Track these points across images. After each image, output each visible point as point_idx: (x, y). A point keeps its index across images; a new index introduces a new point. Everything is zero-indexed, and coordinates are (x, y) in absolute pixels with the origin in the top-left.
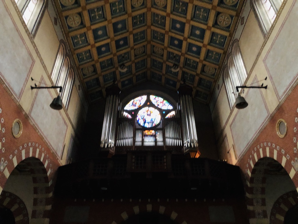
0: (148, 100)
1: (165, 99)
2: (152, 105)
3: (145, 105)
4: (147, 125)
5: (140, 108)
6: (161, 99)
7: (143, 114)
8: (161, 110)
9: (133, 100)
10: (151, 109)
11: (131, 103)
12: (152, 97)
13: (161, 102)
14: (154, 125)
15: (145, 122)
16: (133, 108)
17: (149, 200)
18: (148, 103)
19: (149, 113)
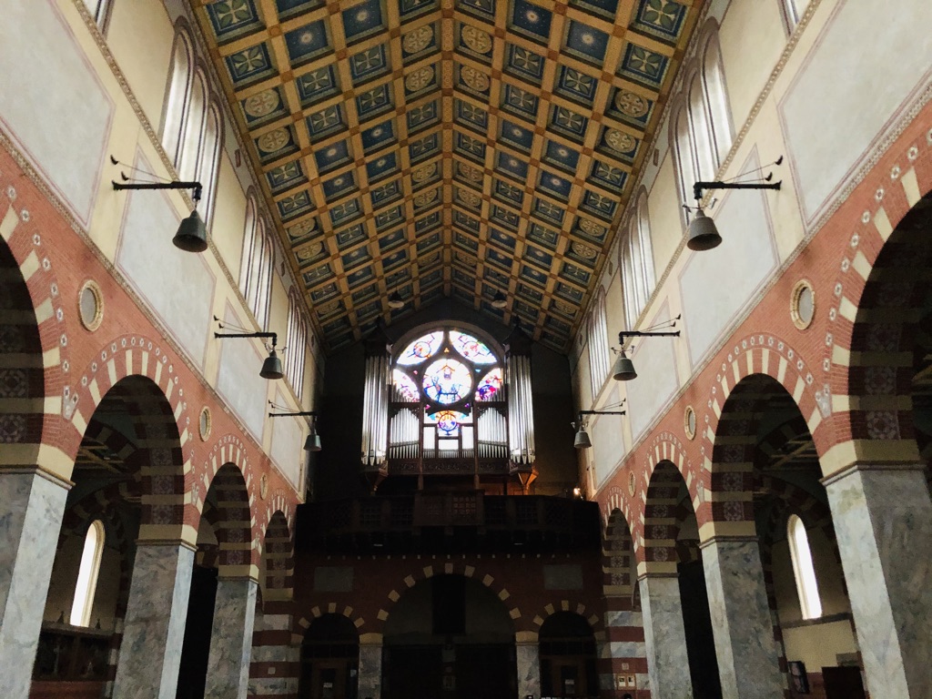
0: (446, 343)
1: (481, 339)
2: (454, 354)
3: (440, 354)
4: (445, 400)
5: (430, 361)
6: (471, 340)
7: (435, 375)
8: (471, 366)
9: (414, 343)
10: (453, 363)
11: (410, 348)
12: (454, 336)
13: (472, 348)
14: (457, 399)
15: (440, 393)
16: (417, 361)
17: (449, 557)
18: (447, 351)
19: (448, 372)
